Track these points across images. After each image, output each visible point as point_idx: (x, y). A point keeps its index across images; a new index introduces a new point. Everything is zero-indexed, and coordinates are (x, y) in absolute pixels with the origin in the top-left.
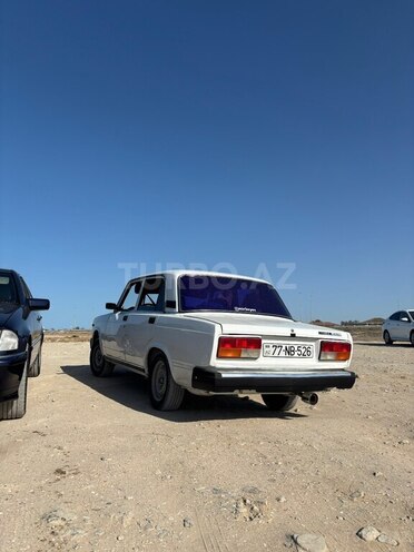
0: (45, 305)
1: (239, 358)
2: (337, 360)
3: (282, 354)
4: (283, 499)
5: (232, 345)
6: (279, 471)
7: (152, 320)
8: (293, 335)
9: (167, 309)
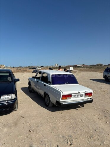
0: (18, 80)
1: (66, 99)
2: (89, 96)
3: (76, 97)
4: (77, 139)
5: (65, 97)
6: (76, 130)
7: (45, 85)
8: (79, 93)
9: (49, 83)
